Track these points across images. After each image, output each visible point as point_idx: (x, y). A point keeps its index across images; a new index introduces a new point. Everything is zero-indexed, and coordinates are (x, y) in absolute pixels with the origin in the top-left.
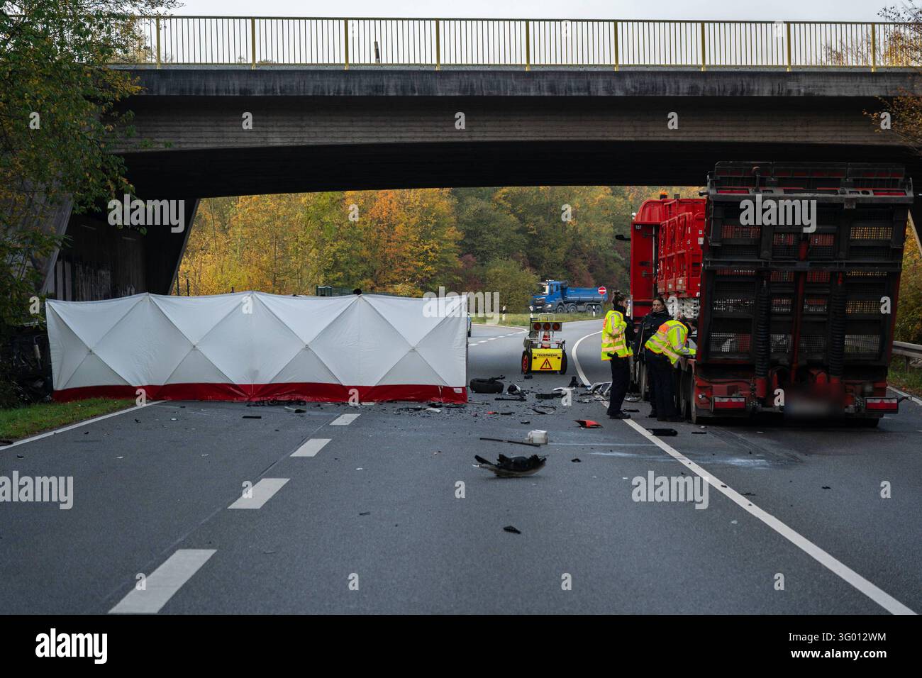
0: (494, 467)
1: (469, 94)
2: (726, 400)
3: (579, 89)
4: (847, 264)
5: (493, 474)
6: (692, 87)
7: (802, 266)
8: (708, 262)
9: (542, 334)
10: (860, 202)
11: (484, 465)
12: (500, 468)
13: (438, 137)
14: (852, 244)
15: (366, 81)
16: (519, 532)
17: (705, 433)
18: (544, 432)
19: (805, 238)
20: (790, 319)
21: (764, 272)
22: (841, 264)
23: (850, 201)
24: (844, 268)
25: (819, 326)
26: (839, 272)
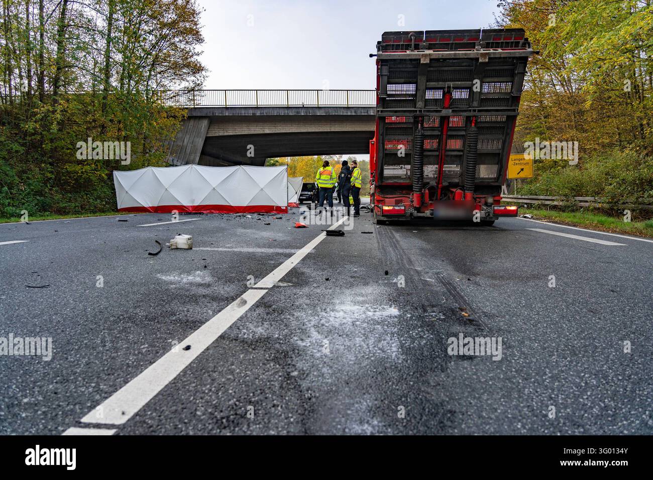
1: (328, 114)
2: (391, 208)
4: (479, 111)
7: (445, 112)
8: (379, 111)
10: (492, 56)
14: (483, 97)
15: (294, 110)
17: (372, 233)
19: (447, 93)
20: (437, 153)
21: (419, 117)
22: (474, 111)
23: (483, 55)
24: (476, 113)
25: (457, 158)
26: (473, 116)
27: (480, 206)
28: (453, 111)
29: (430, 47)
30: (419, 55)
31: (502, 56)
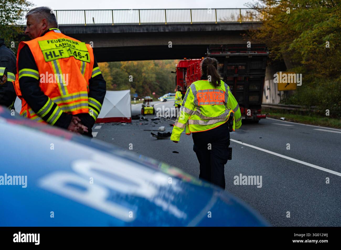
0: (157, 136)
1: (122, 32)
3: (155, 30)
4: (250, 75)
5: (156, 138)
6: (188, 29)
7: (235, 75)
9: (147, 103)
10: (253, 55)
11: (154, 136)
12: (159, 136)
13: (113, 45)
14: (251, 68)
15: (92, 29)
16: (178, 153)
18: (164, 127)
19: (237, 67)
22: (248, 74)
23: (250, 55)
25: (241, 93)
26: (247, 77)
28: (239, 75)
29: (229, 51)
30: (225, 55)
31: (258, 55)
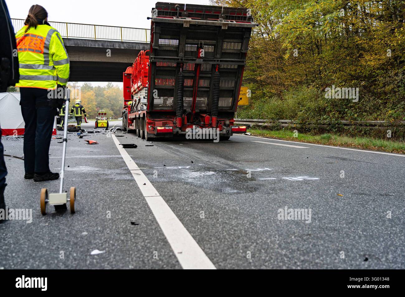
1: (77, 45)
2: (163, 128)
6: (143, 47)
7: (198, 61)
8: (152, 58)
14: (223, 51)
17: (153, 146)
19: (200, 48)
20: (192, 89)
21: (181, 63)
23: (224, 24)
24: (219, 63)
25: (205, 93)
26: (217, 65)
27: (222, 126)
28: (204, 60)
29: (189, 16)
30: (182, 21)
31: (236, 26)
